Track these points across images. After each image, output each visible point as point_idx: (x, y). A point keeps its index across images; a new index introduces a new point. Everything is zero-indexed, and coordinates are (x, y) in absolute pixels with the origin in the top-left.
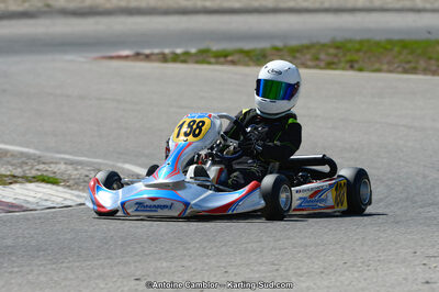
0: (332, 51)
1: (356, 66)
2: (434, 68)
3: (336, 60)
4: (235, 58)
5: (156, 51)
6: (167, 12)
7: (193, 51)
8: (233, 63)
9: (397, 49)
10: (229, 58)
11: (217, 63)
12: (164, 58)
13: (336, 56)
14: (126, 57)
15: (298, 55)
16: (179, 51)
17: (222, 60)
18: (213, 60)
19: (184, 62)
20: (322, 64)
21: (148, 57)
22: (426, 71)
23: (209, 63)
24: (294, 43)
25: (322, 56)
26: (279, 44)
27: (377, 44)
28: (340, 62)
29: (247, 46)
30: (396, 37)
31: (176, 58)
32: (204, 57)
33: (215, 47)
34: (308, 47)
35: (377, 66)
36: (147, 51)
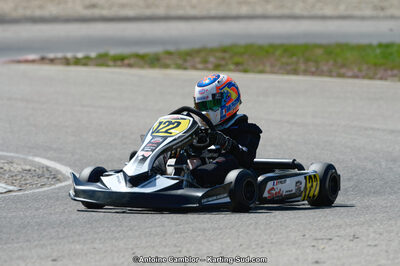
0: (219, 55)
1: (241, 67)
2: (313, 69)
3: (223, 63)
4: (132, 61)
5: (60, 55)
6: (68, 20)
7: (93, 55)
8: (130, 66)
9: (278, 52)
10: (126, 62)
11: (115, 66)
12: (67, 62)
13: (223, 59)
14: (33, 61)
15: (188, 58)
16: (80, 55)
17: (119, 63)
18: (111, 63)
19: (85, 65)
20: (210, 66)
21: (52, 61)
22: (306, 72)
23: (108, 66)
24: (184, 48)
25: (212, 59)
26: (171, 48)
27: (261, 48)
28: (227, 64)
29: (142, 51)
30: (277, 42)
31: (77, 62)
32: (103, 60)
33: (113, 52)
34: (198, 51)
35: (261, 68)
36: (51, 56)
